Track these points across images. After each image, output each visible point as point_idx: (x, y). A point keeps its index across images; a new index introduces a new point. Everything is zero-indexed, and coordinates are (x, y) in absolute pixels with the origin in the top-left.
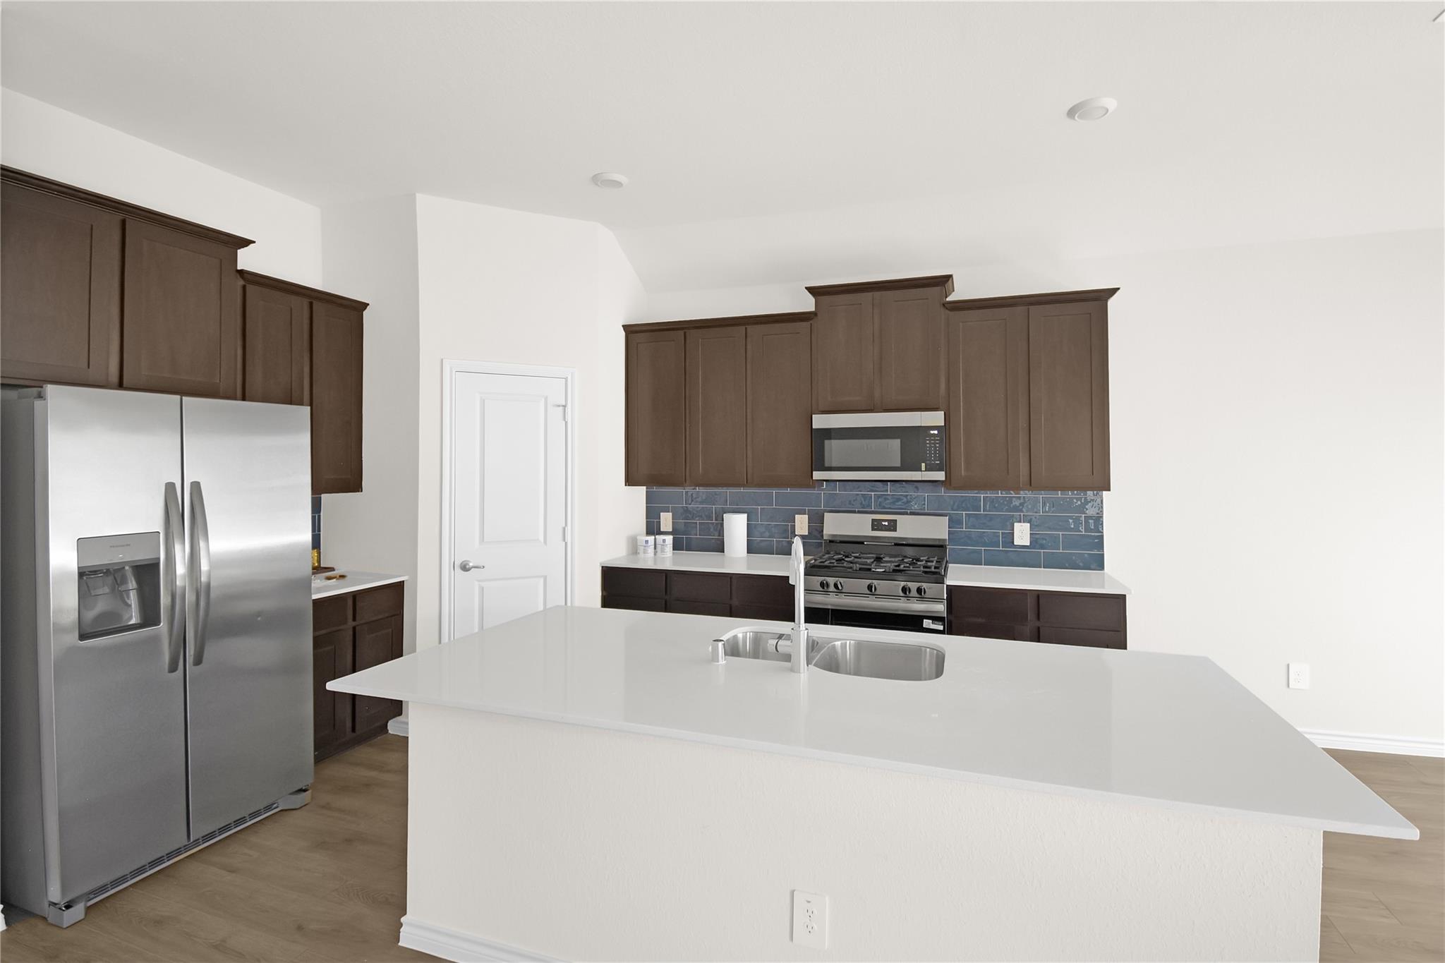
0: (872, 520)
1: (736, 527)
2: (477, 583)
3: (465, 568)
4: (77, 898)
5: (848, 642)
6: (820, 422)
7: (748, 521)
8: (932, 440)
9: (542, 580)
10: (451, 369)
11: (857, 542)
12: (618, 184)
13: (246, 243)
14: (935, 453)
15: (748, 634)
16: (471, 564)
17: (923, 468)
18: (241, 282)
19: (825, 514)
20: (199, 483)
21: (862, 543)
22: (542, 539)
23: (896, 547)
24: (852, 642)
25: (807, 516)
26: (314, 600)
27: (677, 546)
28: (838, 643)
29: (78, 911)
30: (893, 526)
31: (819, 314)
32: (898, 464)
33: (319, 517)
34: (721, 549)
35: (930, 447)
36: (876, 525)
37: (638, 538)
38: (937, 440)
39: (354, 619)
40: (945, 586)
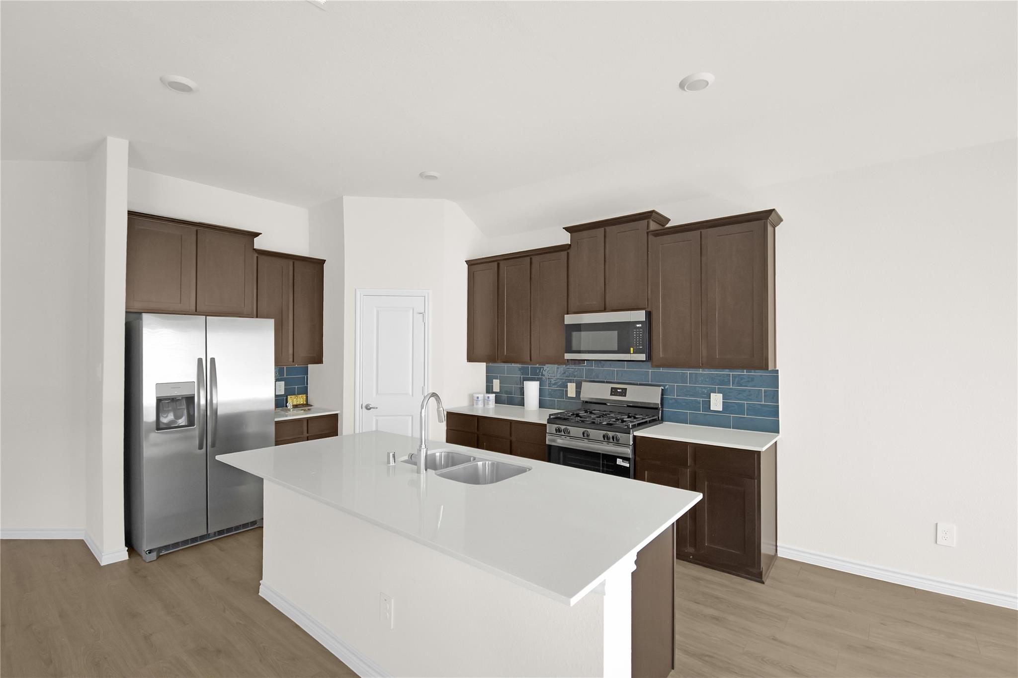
0: (612, 388)
1: (532, 389)
2: (374, 417)
3: (368, 408)
4: (154, 549)
5: (487, 462)
6: (569, 319)
7: (540, 386)
8: (638, 331)
9: (411, 417)
10: (360, 294)
11: (602, 403)
12: (435, 178)
13: (257, 235)
14: (639, 341)
15: (443, 453)
16: (371, 406)
17: (632, 352)
18: (256, 255)
19: (583, 383)
20: (214, 358)
21: (605, 404)
22: (411, 394)
23: (627, 408)
24: (490, 462)
25: (575, 384)
26: (276, 421)
27: (498, 401)
28: (480, 464)
29: (154, 556)
30: (624, 393)
31: (572, 247)
32: (616, 349)
33: (307, 377)
34: (522, 403)
35: (637, 336)
36: (614, 392)
37: (474, 395)
38: (641, 331)
39: (308, 433)
40: (631, 436)
